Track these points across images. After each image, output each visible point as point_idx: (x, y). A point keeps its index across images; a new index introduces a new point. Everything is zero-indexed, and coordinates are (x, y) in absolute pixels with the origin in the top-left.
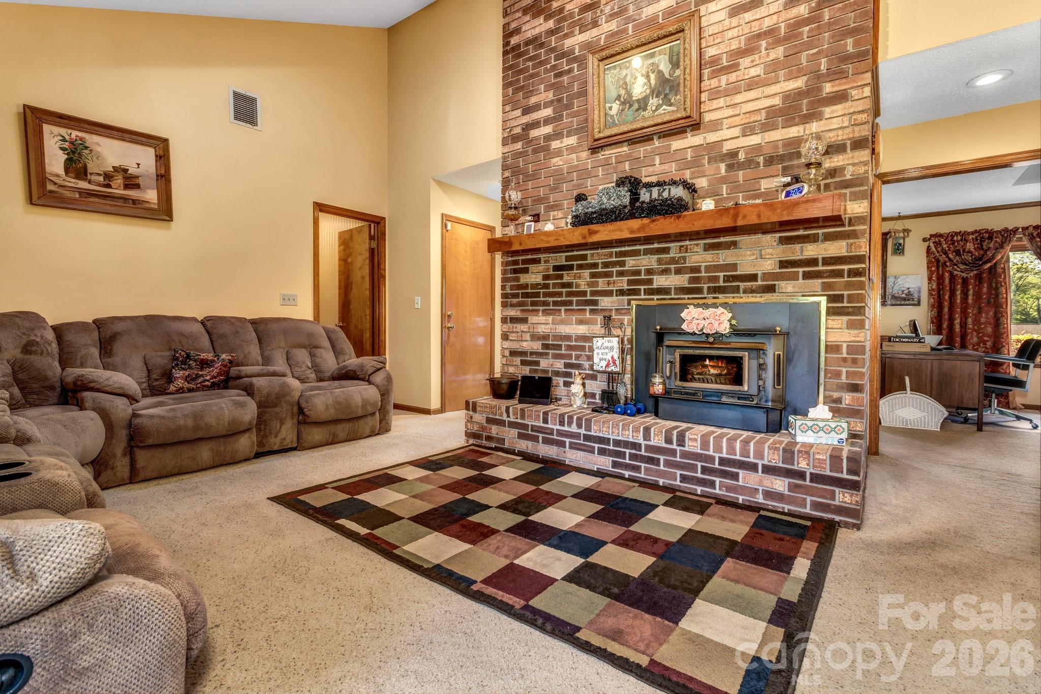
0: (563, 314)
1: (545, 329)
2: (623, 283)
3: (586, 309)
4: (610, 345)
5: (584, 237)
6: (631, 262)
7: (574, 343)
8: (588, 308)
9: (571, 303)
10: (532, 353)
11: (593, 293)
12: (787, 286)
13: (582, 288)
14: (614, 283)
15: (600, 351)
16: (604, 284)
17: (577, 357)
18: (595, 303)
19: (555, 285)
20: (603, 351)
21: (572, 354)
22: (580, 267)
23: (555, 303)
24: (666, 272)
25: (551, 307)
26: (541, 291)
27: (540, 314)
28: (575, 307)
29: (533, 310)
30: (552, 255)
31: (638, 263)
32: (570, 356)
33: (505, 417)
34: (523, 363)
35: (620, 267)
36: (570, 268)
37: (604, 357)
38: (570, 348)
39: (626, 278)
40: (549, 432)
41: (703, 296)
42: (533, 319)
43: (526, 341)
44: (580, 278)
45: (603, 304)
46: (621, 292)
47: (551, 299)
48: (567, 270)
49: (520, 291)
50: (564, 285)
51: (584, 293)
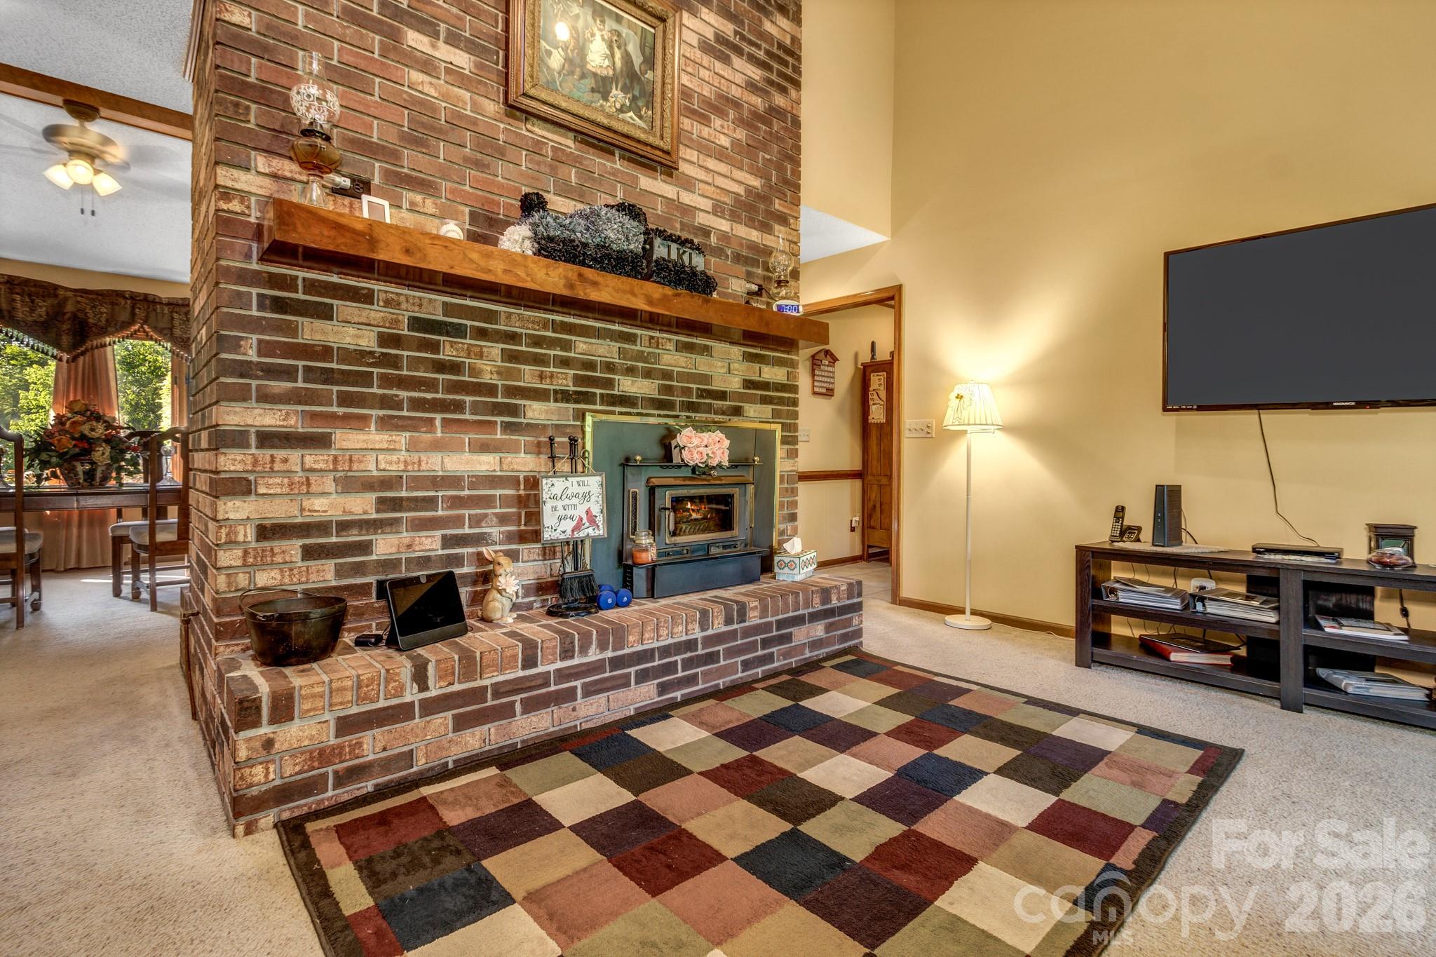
0: (439, 430)
1: (390, 463)
2: (565, 379)
3: (496, 422)
4: (582, 490)
5: (571, 286)
6: (581, 345)
7: (466, 492)
8: (499, 419)
9: (458, 407)
10: (343, 526)
11: (512, 391)
12: (751, 410)
13: (487, 378)
14: (551, 377)
15: (560, 504)
16: (533, 376)
17: (477, 521)
18: (513, 410)
19: (415, 363)
20: (567, 502)
21: (463, 516)
22: (482, 334)
23: (417, 404)
24: (630, 371)
25: (405, 413)
26: (376, 370)
27: (373, 427)
28: (467, 416)
29: (346, 417)
30: (406, 291)
31: (593, 349)
32: (458, 521)
33: (411, 695)
34: (310, 553)
35: (562, 349)
36: (459, 331)
37: (569, 512)
38: (458, 502)
39: (572, 372)
40: (540, 682)
41: (674, 413)
42: (346, 439)
43: (323, 494)
44: (480, 356)
45: (529, 414)
46: (564, 396)
47: (404, 394)
48: (448, 334)
49: (301, 364)
50: (441, 367)
51: (491, 390)
